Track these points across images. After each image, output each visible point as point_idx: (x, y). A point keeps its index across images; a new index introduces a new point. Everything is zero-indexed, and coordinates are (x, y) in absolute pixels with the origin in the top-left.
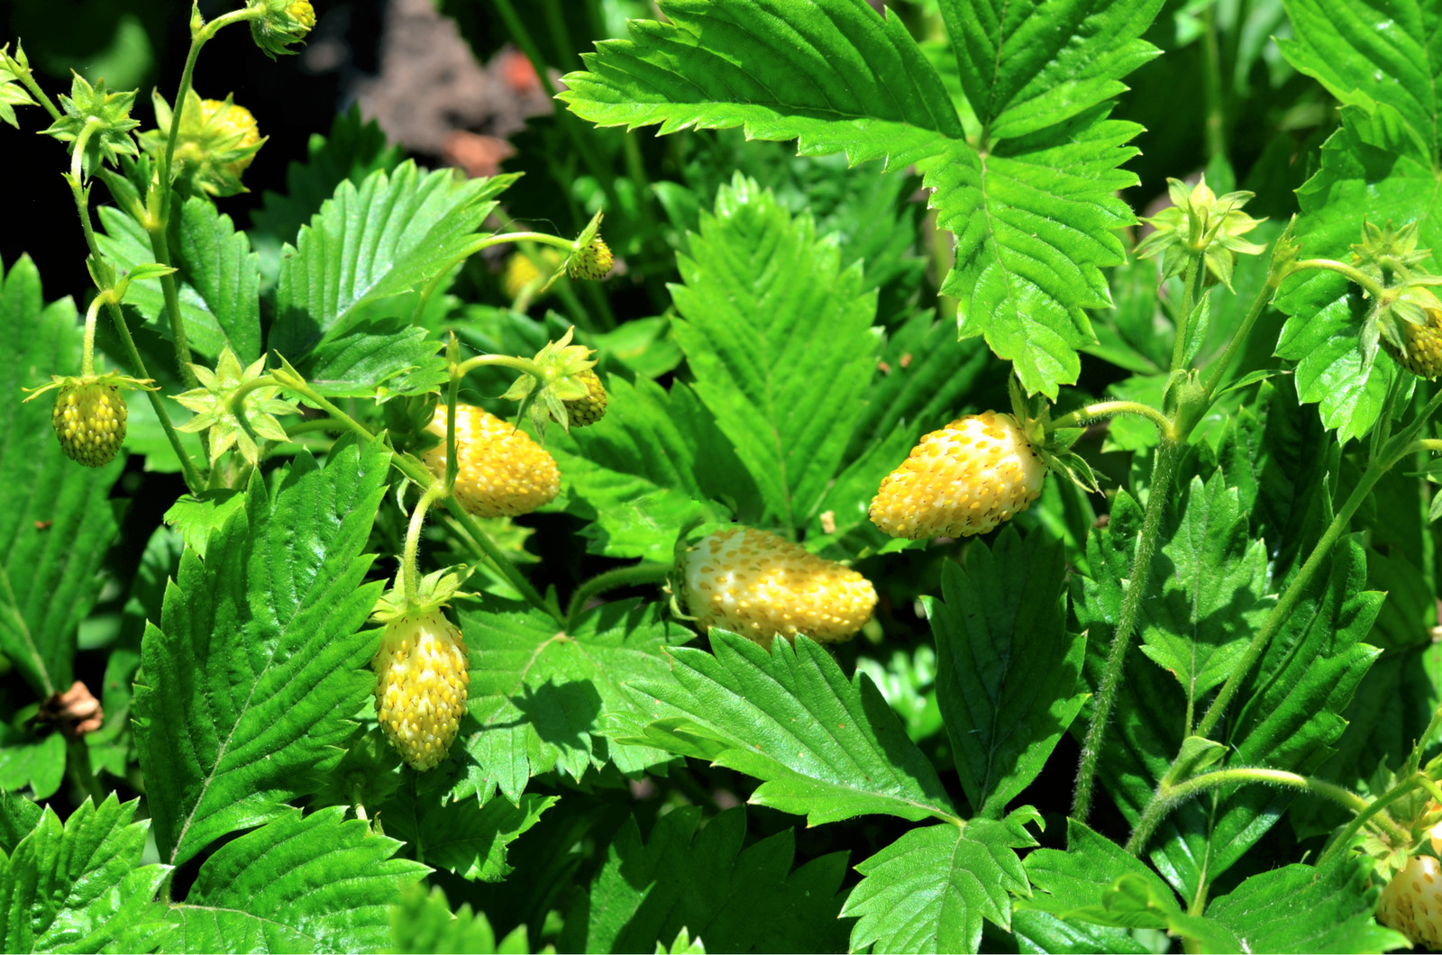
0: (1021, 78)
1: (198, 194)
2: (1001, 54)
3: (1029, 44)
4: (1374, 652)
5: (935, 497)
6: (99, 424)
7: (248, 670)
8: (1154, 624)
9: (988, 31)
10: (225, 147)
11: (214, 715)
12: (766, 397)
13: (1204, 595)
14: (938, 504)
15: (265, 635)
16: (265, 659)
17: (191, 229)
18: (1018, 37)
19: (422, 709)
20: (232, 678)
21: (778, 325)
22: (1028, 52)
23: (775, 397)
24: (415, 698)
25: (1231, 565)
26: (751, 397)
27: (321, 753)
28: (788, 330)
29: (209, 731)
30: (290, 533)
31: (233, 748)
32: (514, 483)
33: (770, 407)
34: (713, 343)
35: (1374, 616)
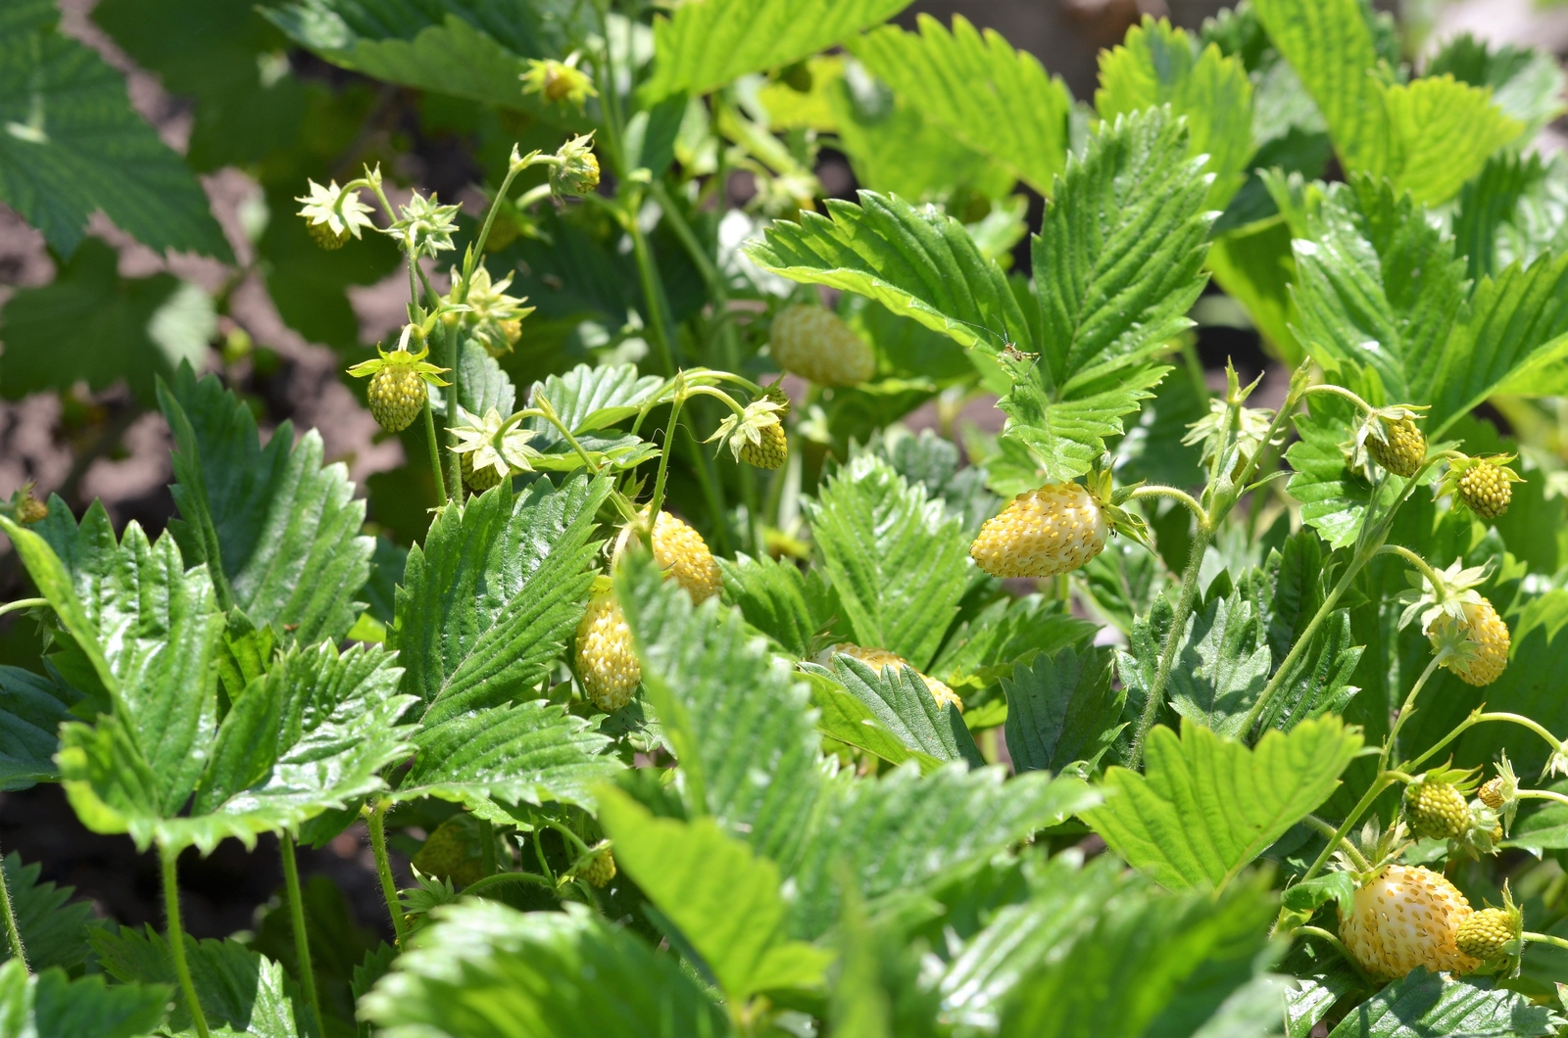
0: (1091, 351)
1: (476, 339)
2: (1077, 333)
3: (1098, 325)
4: (1353, 690)
5: (1024, 529)
6: (406, 389)
7: (476, 626)
8: (1182, 693)
9: (1070, 312)
10: (502, 308)
11: (444, 654)
12: (877, 609)
13: (1221, 679)
14: (1026, 533)
15: (493, 604)
16: (491, 621)
17: (469, 359)
18: (1092, 321)
19: (616, 649)
20: (463, 628)
21: (890, 560)
22: (1097, 331)
23: (883, 611)
24: (612, 643)
25: (1243, 657)
26: (865, 604)
27: (531, 670)
28: (899, 563)
29: (439, 664)
30: (523, 535)
31: (454, 682)
32: (692, 568)
33: (880, 618)
34: (841, 555)
35: (1355, 664)
